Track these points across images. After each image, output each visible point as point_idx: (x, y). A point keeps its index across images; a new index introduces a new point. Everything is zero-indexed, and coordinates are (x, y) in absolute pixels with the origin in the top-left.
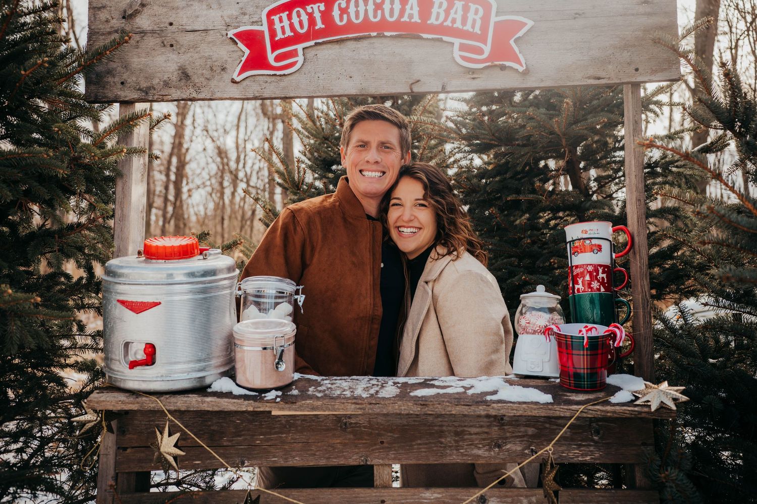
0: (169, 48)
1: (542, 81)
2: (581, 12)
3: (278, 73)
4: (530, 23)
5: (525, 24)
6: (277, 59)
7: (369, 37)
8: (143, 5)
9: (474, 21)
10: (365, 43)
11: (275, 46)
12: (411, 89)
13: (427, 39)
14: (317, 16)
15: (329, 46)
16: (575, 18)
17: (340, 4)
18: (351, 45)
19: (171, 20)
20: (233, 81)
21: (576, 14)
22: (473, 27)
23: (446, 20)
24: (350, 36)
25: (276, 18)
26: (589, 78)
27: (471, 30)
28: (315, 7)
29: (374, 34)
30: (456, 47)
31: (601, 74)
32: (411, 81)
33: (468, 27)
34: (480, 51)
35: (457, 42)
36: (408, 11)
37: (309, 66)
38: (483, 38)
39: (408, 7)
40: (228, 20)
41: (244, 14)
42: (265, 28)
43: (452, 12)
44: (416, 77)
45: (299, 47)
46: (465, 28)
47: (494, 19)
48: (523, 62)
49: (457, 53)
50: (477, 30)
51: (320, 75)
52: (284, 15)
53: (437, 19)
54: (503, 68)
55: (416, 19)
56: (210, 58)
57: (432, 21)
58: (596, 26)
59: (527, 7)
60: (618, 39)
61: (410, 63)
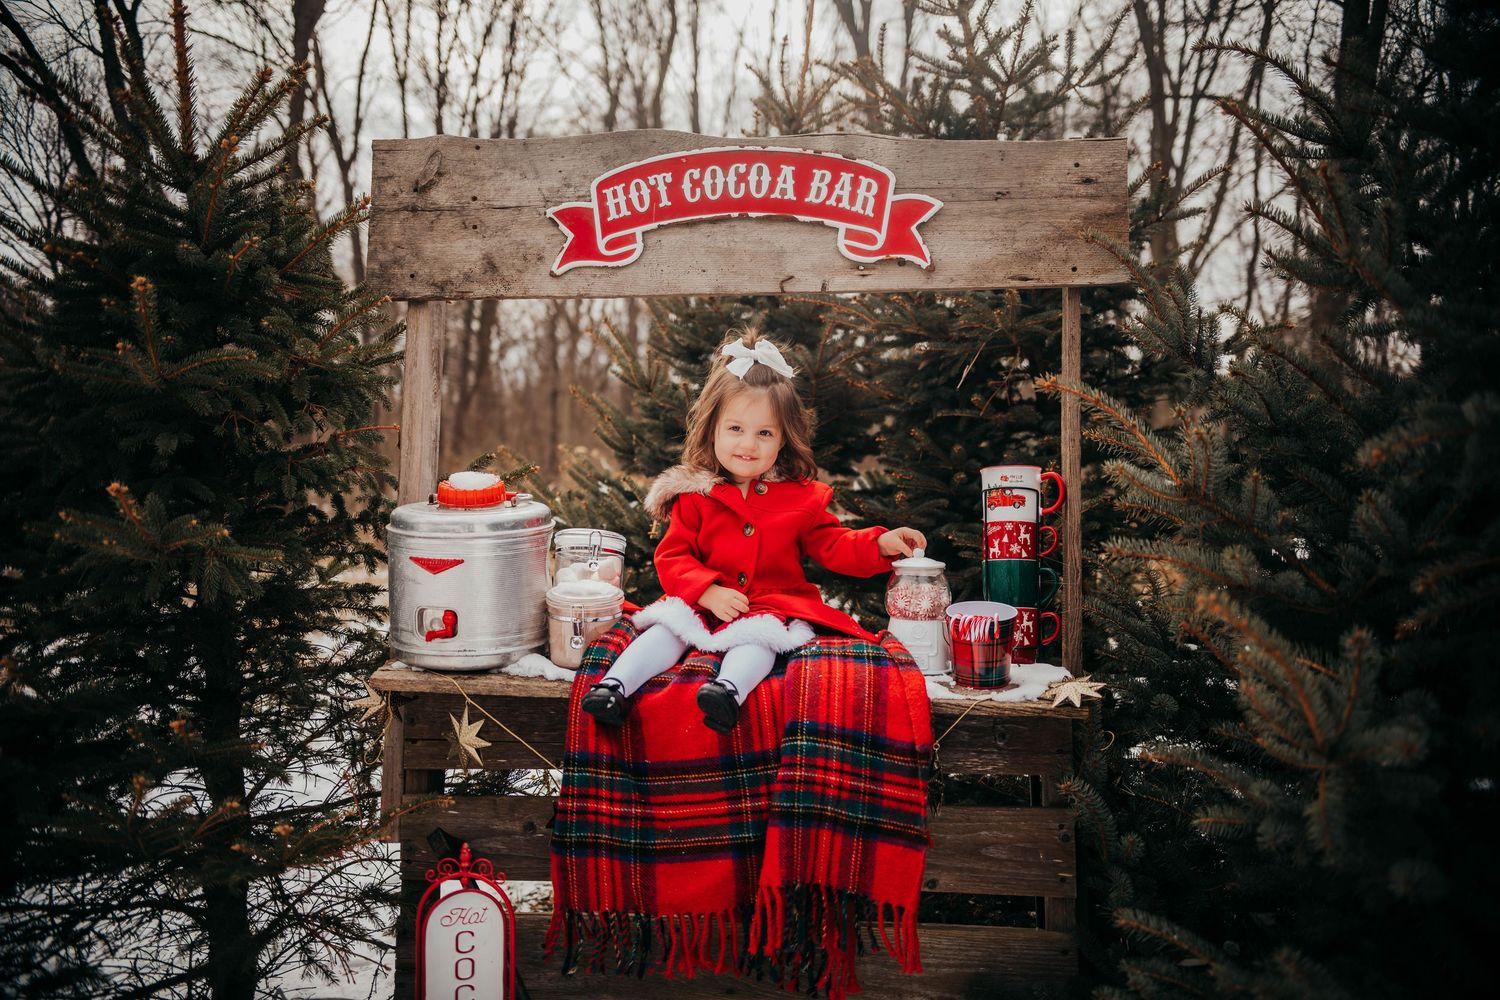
0: (472, 231)
1: (952, 280)
2: (1004, 191)
3: (610, 264)
4: (938, 205)
5: (930, 206)
6: (610, 245)
7: (729, 218)
8: (440, 174)
9: (866, 199)
10: (724, 226)
11: (607, 228)
12: (782, 288)
13: (804, 223)
14: (662, 189)
15: (677, 229)
16: (996, 199)
17: (691, 174)
18: (705, 229)
19: (471, 195)
20: (552, 275)
21: (998, 193)
22: (864, 207)
23: (828, 197)
24: (704, 217)
25: (608, 192)
26: (1013, 278)
27: (861, 212)
28: (660, 177)
29: (735, 214)
30: (842, 233)
31: (1030, 274)
32: (782, 278)
33: (857, 208)
34: (872, 240)
35: (843, 226)
36: (780, 185)
37: (650, 256)
38: (876, 223)
39: (780, 179)
40: (547, 194)
41: (568, 186)
42: (594, 205)
43: (838, 186)
44: (789, 272)
45: (638, 231)
46: (854, 209)
47: (891, 198)
48: (927, 255)
49: (842, 242)
50: (869, 212)
51: (664, 268)
52: (619, 188)
53: (817, 196)
54: (902, 263)
55: (790, 195)
56: (523, 243)
57: (811, 198)
58: (1023, 210)
59: (935, 183)
60: (1051, 228)
61: (781, 253)
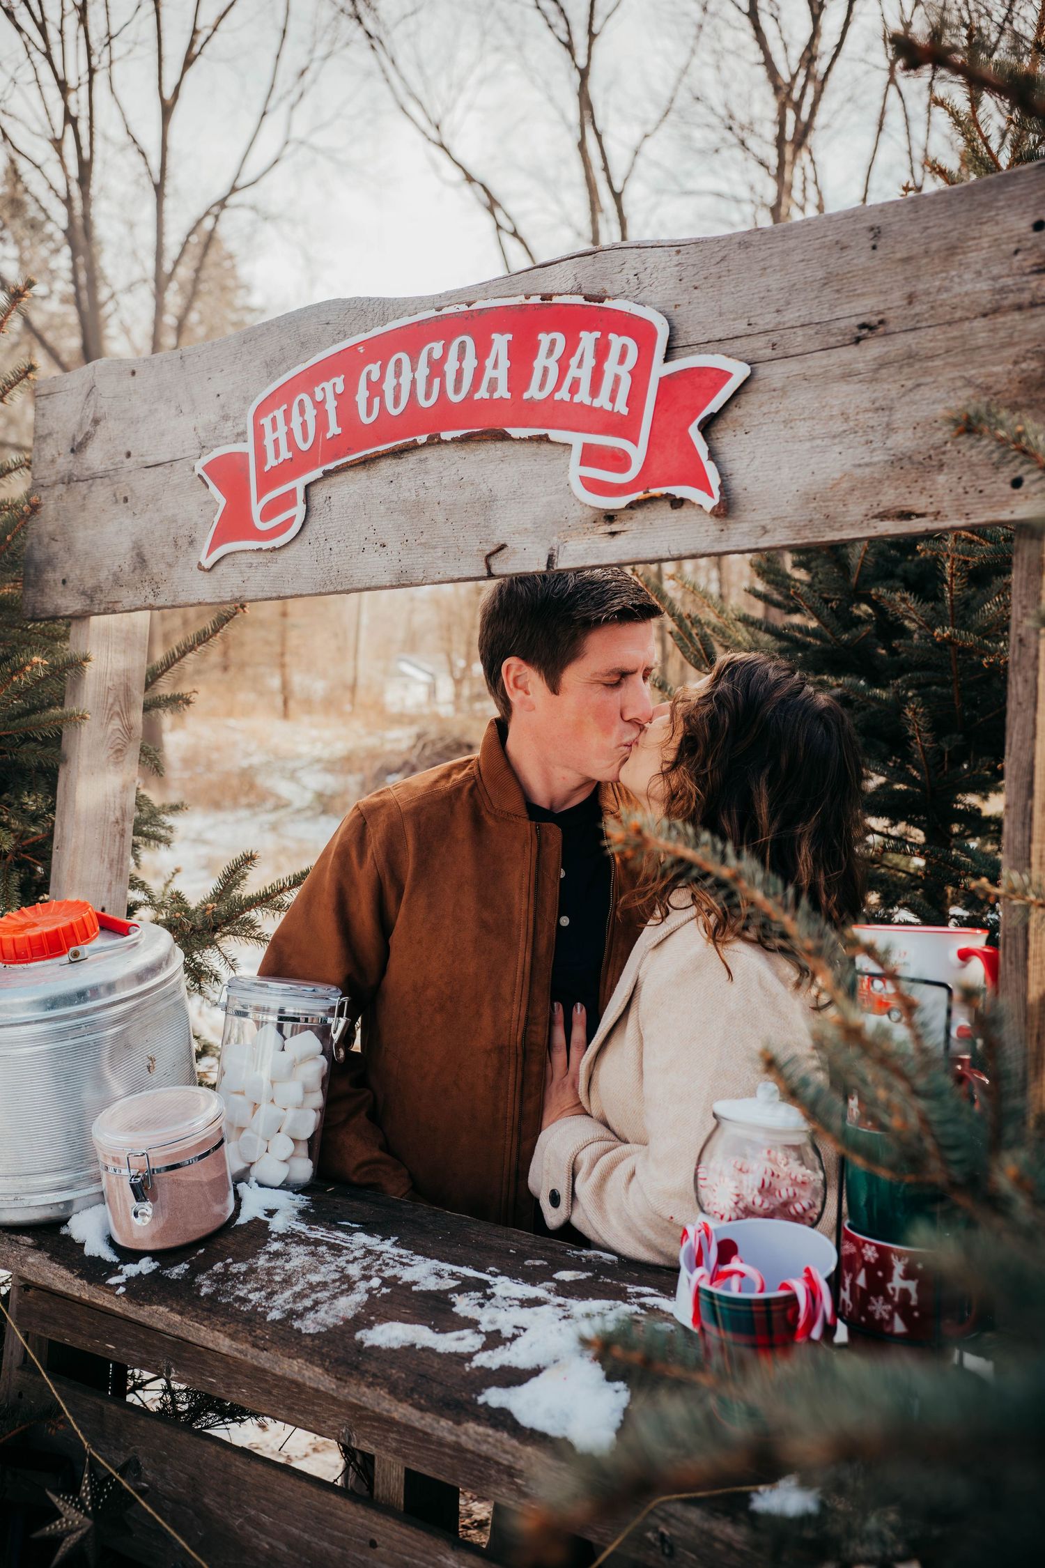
0: (122, 505)
1: (765, 531)
2: (874, 320)
3: (265, 545)
4: (740, 372)
5: (726, 376)
6: (267, 514)
7: (413, 447)
8: (96, 422)
9: (617, 380)
10: (411, 460)
11: (264, 485)
12: (489, 567)
13: (521, 440)
14: (331, 405)
15: (350, 474)
16: (858, 340)
17: (369, 374)
18: (386, 467)
19: (124, 450)
20: (200, 566)
21: (863, 326)
22: (613, 399)
23: (558, 387)
24: (381, 448)
25: (266, 422)
26: (883, 516)
27: (608, 406)
28: (328, 386)
29: (422, 439)
30: (577, 452)
31: (918, 503)
32: (490, 548)
33: (602, 401)
34: (619, 461)
35: (578, 440)
36: (489, 373)
37: (315, 524)
39: (489, 362)
40: (202, 434)
41: (226, 418)
42: (248, 447)
43: (574, 361)
44: (498, 539)
45: (299, 484)
46: (597, 403)
47: (659, 369)
49: (576, 470)
50: (621, 407)
51: (333, 544)
52: (279, 414)
53: (542, 386)
54: (677, 503)
55: (503, 392)
56: (173, 520)
57: (534, 392)
58: (911, 357)
59: (741, 327)
60: (969, 392)
61: (487, 504)
